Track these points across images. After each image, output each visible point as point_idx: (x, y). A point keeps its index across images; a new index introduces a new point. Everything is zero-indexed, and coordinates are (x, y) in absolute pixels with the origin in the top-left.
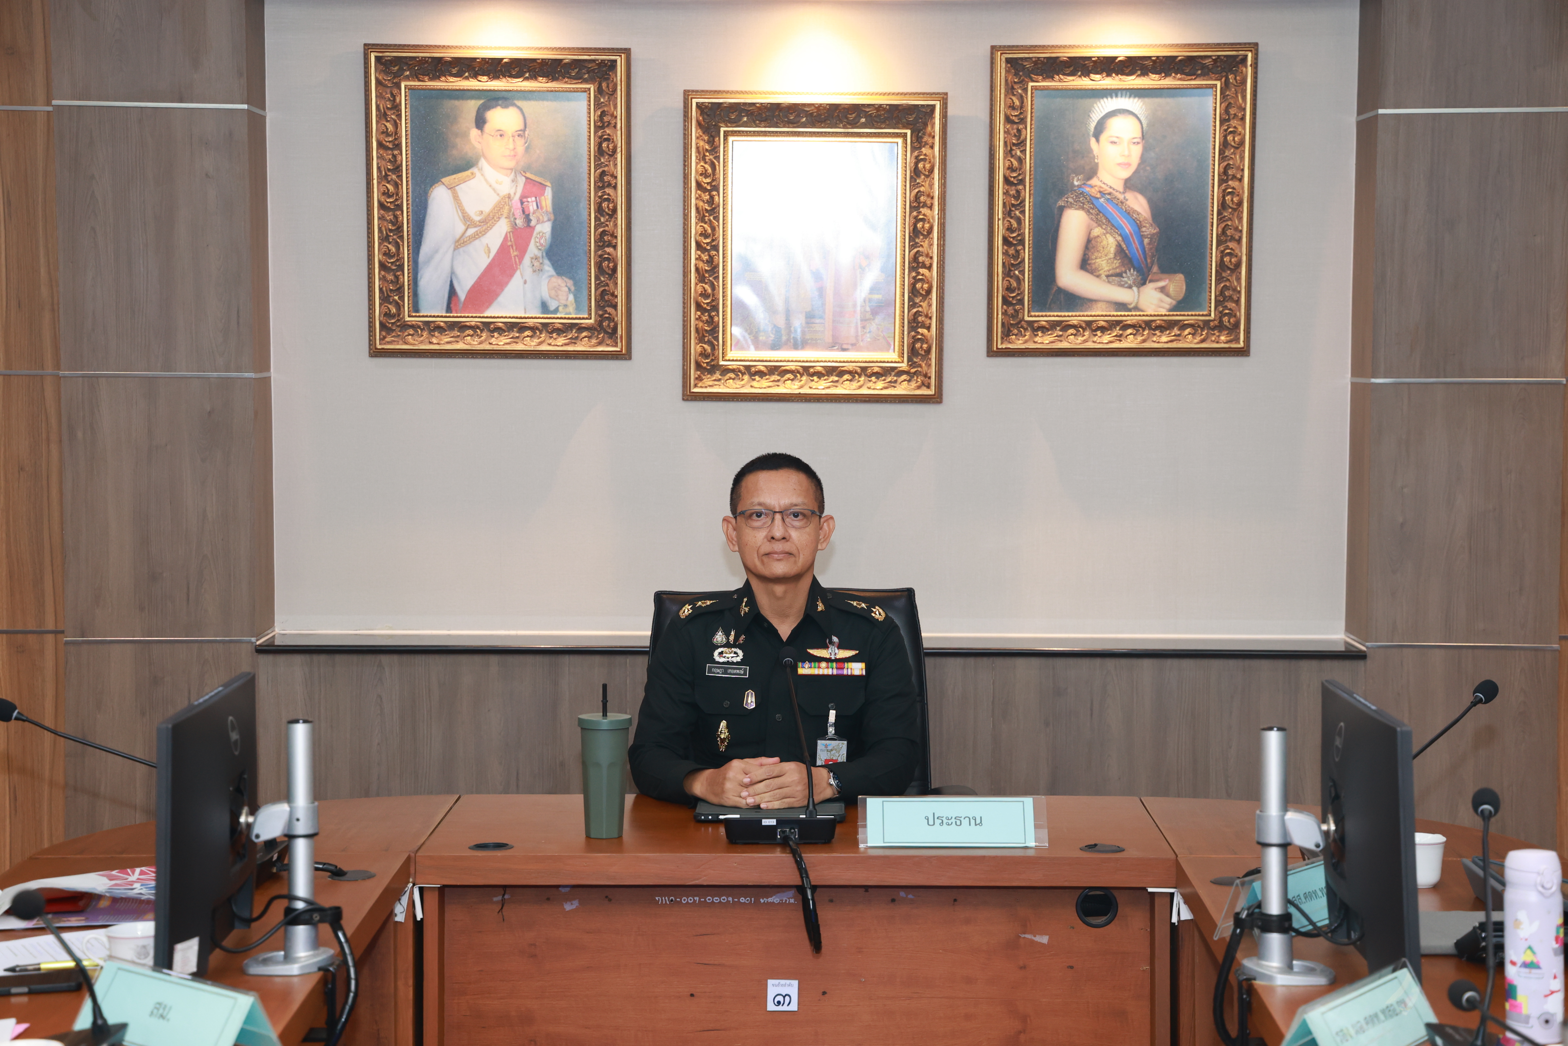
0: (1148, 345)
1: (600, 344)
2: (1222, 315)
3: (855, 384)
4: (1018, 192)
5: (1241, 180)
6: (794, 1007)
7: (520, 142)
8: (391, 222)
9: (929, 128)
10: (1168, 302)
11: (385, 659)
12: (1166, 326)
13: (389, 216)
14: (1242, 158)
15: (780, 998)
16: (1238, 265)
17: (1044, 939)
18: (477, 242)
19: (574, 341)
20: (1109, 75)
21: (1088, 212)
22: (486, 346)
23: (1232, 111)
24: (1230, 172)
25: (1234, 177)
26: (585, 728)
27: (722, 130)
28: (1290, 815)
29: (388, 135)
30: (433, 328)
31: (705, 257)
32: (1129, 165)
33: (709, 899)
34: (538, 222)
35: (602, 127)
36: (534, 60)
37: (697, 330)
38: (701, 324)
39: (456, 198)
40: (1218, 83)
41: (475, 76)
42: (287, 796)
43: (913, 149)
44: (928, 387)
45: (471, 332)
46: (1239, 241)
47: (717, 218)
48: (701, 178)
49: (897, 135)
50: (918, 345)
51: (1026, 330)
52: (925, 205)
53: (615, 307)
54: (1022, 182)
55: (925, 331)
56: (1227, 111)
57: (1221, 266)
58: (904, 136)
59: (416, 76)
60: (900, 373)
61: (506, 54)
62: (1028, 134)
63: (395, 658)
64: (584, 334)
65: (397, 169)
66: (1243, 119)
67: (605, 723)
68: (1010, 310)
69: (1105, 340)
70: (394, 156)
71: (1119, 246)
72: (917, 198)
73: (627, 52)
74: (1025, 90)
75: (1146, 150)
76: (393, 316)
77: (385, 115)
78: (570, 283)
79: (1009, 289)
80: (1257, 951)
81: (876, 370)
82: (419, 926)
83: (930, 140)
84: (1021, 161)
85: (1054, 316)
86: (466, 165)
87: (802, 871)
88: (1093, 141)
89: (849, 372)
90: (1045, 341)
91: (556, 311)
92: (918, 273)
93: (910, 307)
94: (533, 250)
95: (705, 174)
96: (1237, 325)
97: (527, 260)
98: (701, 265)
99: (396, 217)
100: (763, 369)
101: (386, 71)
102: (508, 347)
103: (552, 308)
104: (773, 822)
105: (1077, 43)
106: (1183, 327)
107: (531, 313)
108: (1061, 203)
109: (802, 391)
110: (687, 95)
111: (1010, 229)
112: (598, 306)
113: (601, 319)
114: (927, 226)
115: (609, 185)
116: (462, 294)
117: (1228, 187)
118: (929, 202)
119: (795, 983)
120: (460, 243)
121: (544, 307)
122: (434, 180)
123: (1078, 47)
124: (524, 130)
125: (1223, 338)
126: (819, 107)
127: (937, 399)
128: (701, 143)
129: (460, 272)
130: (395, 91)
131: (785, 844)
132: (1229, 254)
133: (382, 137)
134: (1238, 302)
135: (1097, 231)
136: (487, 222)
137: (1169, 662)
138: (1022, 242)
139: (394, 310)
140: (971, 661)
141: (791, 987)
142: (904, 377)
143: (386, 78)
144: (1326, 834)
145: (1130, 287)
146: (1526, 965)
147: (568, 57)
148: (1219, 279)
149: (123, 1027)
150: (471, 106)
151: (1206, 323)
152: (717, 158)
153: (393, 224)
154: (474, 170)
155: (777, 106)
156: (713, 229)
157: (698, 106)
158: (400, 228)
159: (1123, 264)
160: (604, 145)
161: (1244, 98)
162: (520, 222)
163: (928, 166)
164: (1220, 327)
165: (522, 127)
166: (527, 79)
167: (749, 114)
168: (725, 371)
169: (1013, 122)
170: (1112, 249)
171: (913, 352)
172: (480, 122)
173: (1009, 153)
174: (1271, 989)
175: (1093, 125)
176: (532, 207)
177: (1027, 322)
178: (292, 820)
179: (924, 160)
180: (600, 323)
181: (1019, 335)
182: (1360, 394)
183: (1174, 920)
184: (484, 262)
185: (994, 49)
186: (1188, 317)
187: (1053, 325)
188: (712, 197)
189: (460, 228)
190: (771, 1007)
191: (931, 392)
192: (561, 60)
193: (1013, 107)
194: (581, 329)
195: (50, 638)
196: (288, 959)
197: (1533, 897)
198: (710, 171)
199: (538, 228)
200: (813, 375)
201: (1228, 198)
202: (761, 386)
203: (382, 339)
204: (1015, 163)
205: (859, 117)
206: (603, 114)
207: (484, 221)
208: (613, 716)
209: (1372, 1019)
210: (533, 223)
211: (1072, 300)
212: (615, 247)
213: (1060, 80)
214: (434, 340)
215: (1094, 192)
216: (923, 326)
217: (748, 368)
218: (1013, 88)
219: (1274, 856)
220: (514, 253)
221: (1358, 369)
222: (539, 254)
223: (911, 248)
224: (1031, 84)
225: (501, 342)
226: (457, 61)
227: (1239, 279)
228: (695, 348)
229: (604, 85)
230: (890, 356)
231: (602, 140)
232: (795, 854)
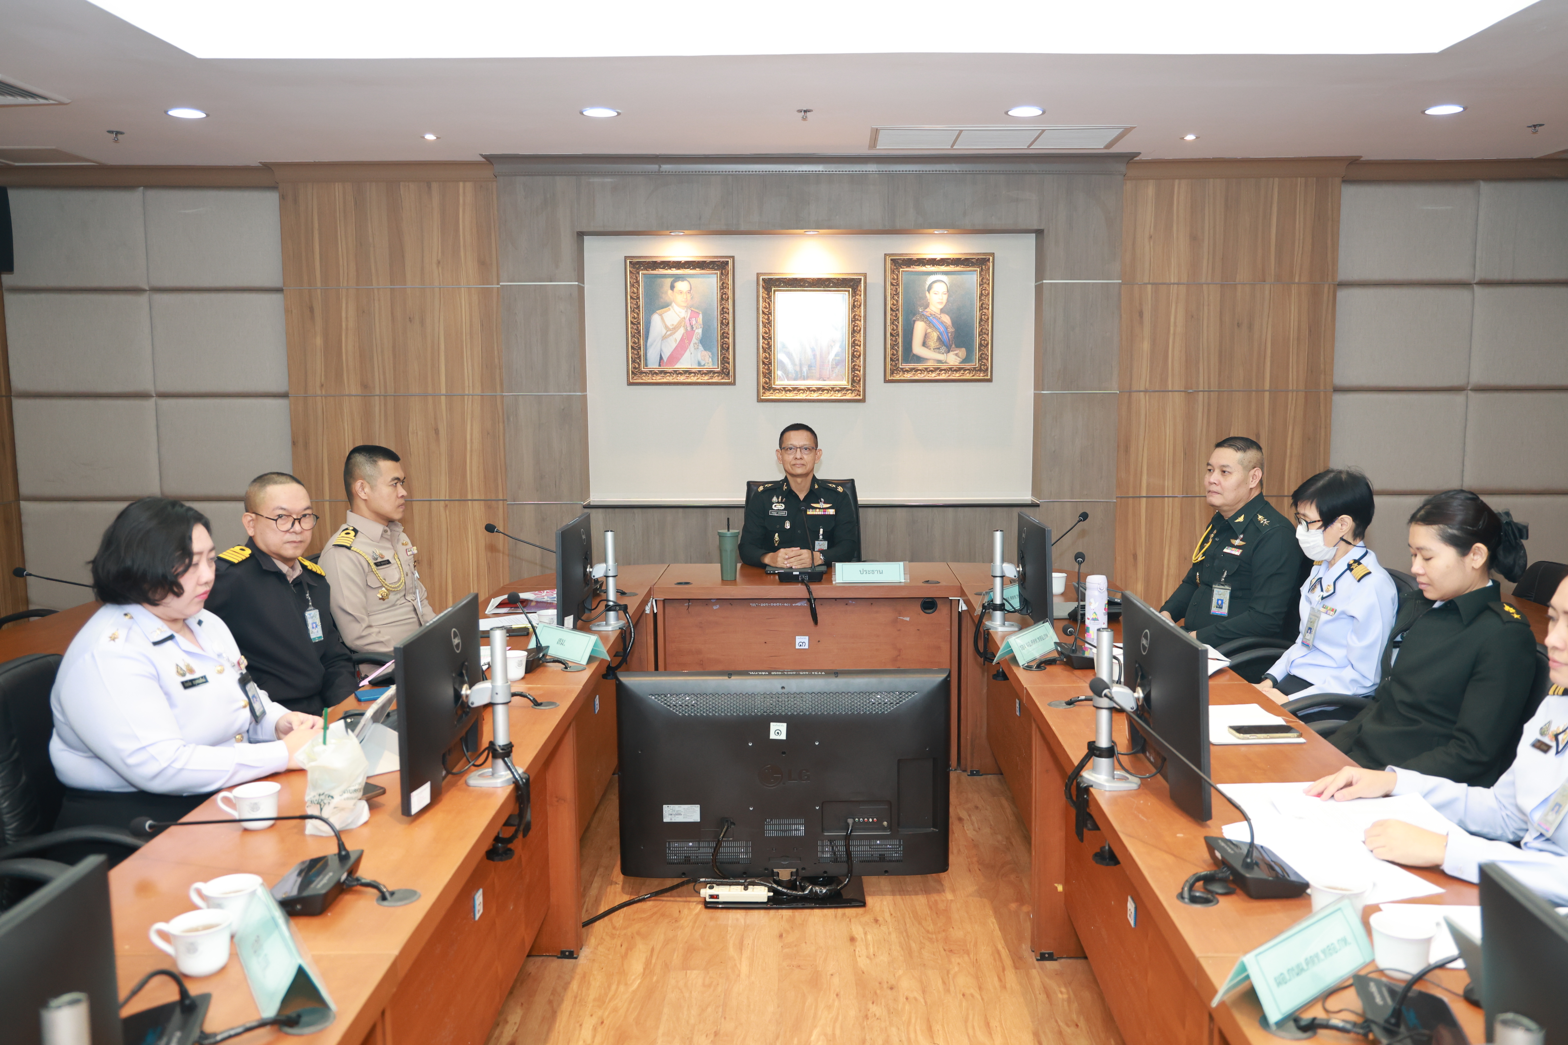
0: (951, 378)
1: (722, 379)
2: (981, 365)
3: (829, 395)
4: (896, 314)
5: (988, 309)
6: (807, 647)
7: (689, 295)
9: (859, 288)
10: (959, 360)
11: (636, 510)
12: (958, 370)
13: (635, 327)
14: (989, 300)
15: (801, 644)
16: (987, 344)
17: (908, 619)
18: (671, 337)
19: (712, 378)
20: (933, 266)
21: (925, 322)
22: (675, 380)
23: (984, 281)
24: (984, 306)
25: (985, 308)
26: (721, 536)
27: (773, 289)
28: (1005, 565)
29: (634, 293)
30: (654, 373)
31: (766, 342)
32: (942, 303)
33: (772, 604)
34: (696, 328)
35: (723, 289)
36: (695, 261)
37: (763, 373)
38: (764, 370)
39: (662, 319)
40: (978, 269)
41: (670, 268)
42: (605, 560)
43: (852, 296)
44: (860, 396)
45: (669, 375)
46: (988, 334)
47: (771, 326)
48: (764, 309)
49: (846, 291)
50: (855, 378)
51: (900, 371)
52: (858, 320)
53: (729, 363)
54: (898, 310)
55: (858, 372)
56: (982, 281)
57: (981, 345)
58: (849, 291)
59: (646, 269)
60: (848, 390)
61: (683, 259)
62: (900, 290)
63: (640, 510)
64: (716, 375)
65: (638, 307)
66: (989, 284)
67: (729, 534)
68: (894, 363)
69: (933, 376)
70: (637, 302)
71: (938, 336)
72: (854, 316)
73: (733, 257)
74: (899, 272)
75: (949, 296)
76: (636, 368)
77: (633, 285)
78: (710, 353)
79: (893, 354)
80: (991, 618)
81: (838, 389)
82: (655, 615)
83: (859, 293)
84: (897, 301)
85: (912, 366)
86: (667, 305)
87: (810, 592)
88: (927, 293)
89: (827, 390)
90: (908, 376)
91: (704, 365)
92: (855, 348)
93: (852, 363)
94: (694, 340)
95: (766, 308)
96: (987, 369)
97: (692, 344)
98: (764, 345)
99: (638, 327)
100: (791, 389)
101: (634, 267)
102: (684, 381)
103: (702, 364)
104: (798, 573)
105: (920, 253)
106: (965, 370)
107: (695, 367)
108: (914, 319)
109: (807, 398)
110: (758, 275)
111: (893, 330)
112: (721, 363)
114: (859, 328)
115: (726, 313)
116: (665, 359)
117: (983, 312)
118: (859, 319)
119: (807, 637)
120: (664, 338)
121: (699, 364)
122: (654, 312)
123: (920, 254)
124: (690, 290)
125: (981, 375)
126: (813, 279)
127: (863, 400)
128: (764, 295)
129: (664, 350)
130: (637, 275)
131: (803, 582)
132: (984, 340)
133: (632, 294)
134: (987, 360)
135: (929, 330)
136: (675, 329)
137: (960, 509)
138: (898, 335)
139: (637, 366)
140: (878, 509)
141: (806, 639)
142: (850, 391)
143: (634, 270)
144: (1019, 572)
145: (943, 354)
146: (1093, 619)
147: (708, 260)
148: (980, 350)
149: (548, 647)
150: (669, 281)
151: (975, 368)
152: (771, 301)
153: (637, 330)
154: (670, 307)
155: (795, 279)
156: (769, 330)
157: (763, 279)
158: (639, 332)
159: (940, 344)
160: (724, 296)
161: (989, 275)
162: (689, 329)
163: (859, 304)
164: (980, 370)
165: (689, 289)
166: (691, 269)
167: (784, 282)
168: (775, 390)
169: (894, 285)
170: (936, 338)
171: (853, 381)
172: (672, 287)
173: (892, 298)
174: (996, 633)
175: (927, 286)
176: (694, 322)
177: (901, 368)
178: (607, 570)
179: (857, 301)
180: (723, 370)
181: (897, 374)
182: (1037, 398)
183: (960, 610)
184: (674, 345)
185: (885, 255)
186: (967, 366)
187: (911, 370)
188: (769, 317)
189: (664, 331)
190: (797, 647)
191: (861, 398)
192: (706, 261)
193: (894, 279)
194: (714, 373)
195: (501, 502)
196: (607, 624)
197: (1096, 593)
198: (768, 306)
199: (697, 331)
200: (811, 391)
201: (983, 317)
202: (790, 396)
203: (632, 378)
204: (895, 302)
205: (830, 283)
206: (723, 283)
207: (674, 328)
208: (731, 531)
209: (1034, 641)
210: (694, 329)
211: (919, 359)
212: (728, 338)
213: (913, 268)
214: (654, 378)
215: (928, 314)
216: (857, 370)
217: (784, 388)
218: (894, 271)
219: (998, 581)
220: (686, 341)
221: (1036, 387)
222: (697, 342)
223: (852, 338)
224: (901, 269)
225: (681, 379)
226: (663, 263)
227: (988, 350)
228: (762, 380)
229: (724, 271)
230: (844, 383)
231: (723, 294)
232: (807, 586)
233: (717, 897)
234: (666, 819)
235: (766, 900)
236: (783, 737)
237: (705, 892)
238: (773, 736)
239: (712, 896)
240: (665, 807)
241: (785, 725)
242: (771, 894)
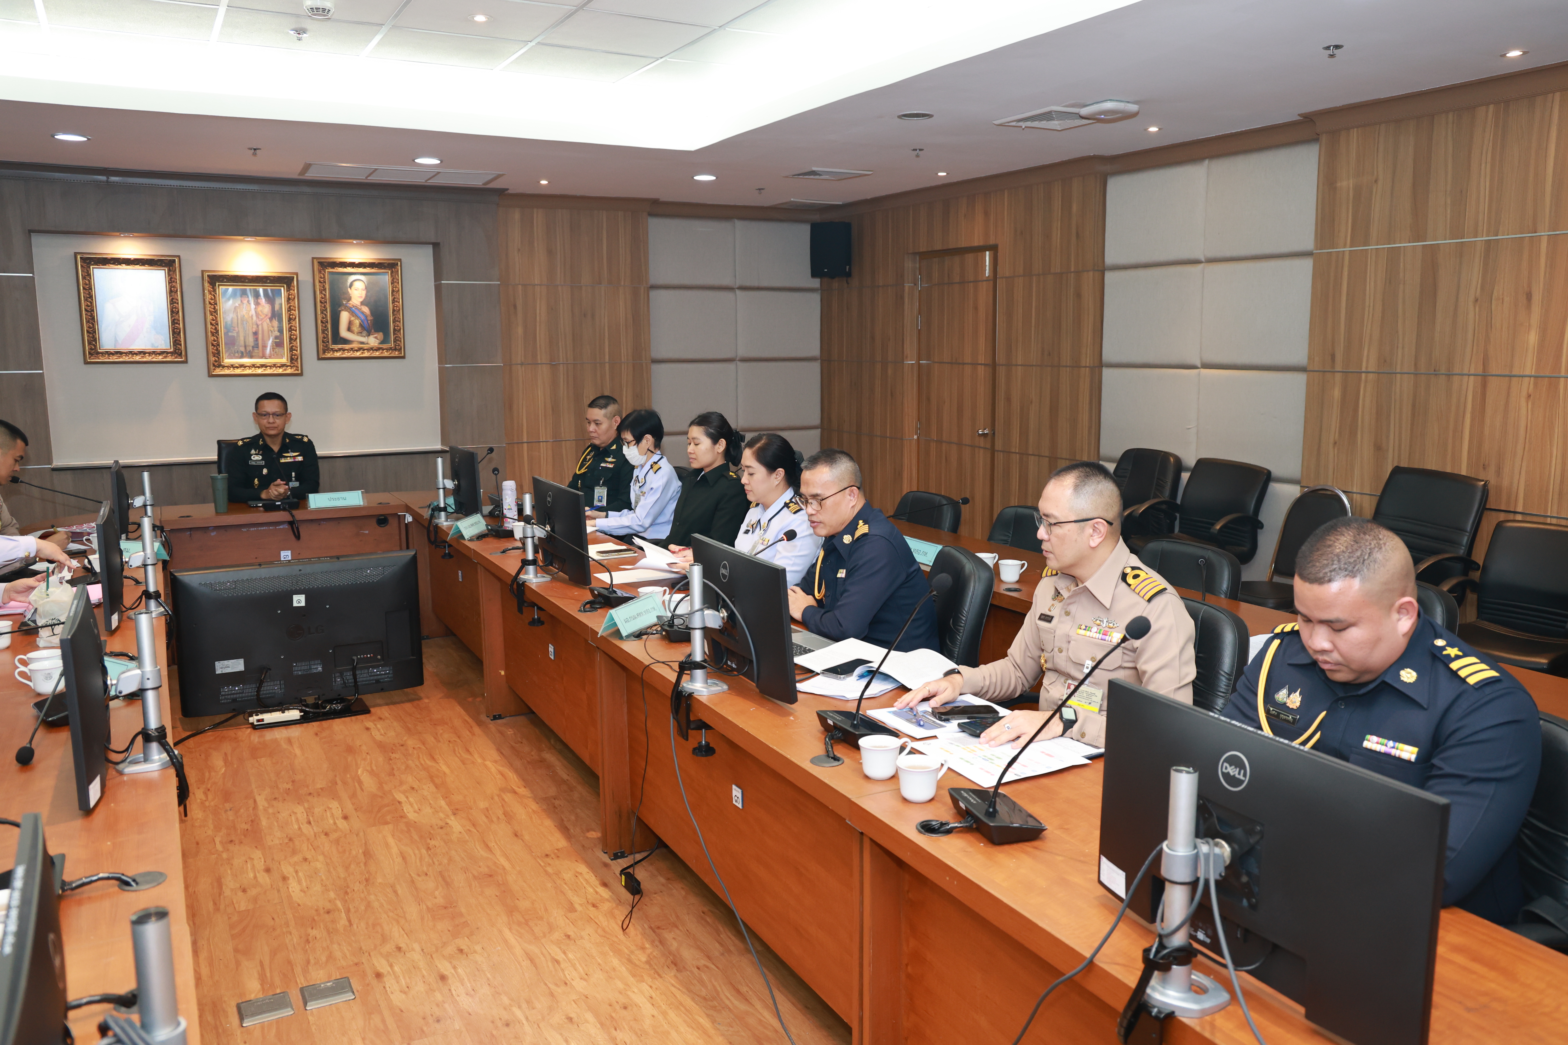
0: (372, 355)
1: (176, 358)
2: (396, 345)
3: (272, 370)
4: (325, 306)
5: (399, 302)
6: (290, 559)
8: (90, 316)
9: (293, 284)
10: (378, 341)
12: (378, 349)
14: (399, 295)
15: (285, 556)
16: (400, 329)
17: (367, 532)
18: (125, 323)
19: (165, 357)
21: (349, 312)
22: (131, 360)
23: (395, 280)
24: (395, 300)
25: (397, 301)
26: (213, 478)
27: (217, 284)
28: (445, 480)
29: (86, 285)
31: (213, 328)
32: (361, 297)
33: (260, 529)
35: (171, 283)
36: (144, 259)
37: (212, 353)
38: (214, 351)
39: (115, 307)
40: (390, 272)
42: (143, 494)
43: (287, 291)
44: (298, 370)
46: (400, 322)
47: (217, 314)
48: (210, 301)
49: (281, 287)
50: (293, 357)
51: (331, 351)
53: (181, 345)
54: (326, 302)
55: (295, 352)
56: (393, 280)
57: (395, 330)
58: (284, 287)
60: (287, 366)
61: (132, 257)
62: (327, 286)
66: (398, 283)
67: (219, 477)
68: (325, 345)
69: (358, 354)
71: (360, 323)
72: (290, 307)
74: (325, 272)
75: (367, 292)
78: (162, 336)
79: (324, 337)
80: (439, 518)
83: (293, 288)
84: (325, 295)
85: (340, 346)
86: (118, 296)
87: (293, 516)
88: (349, 289)
90: (338, 354)
91: (158, 347)
93: (290, 344)
95: (212, 299)
96: (401, 349)
98: (212, 330)
101: (85, 262)
102: (140, 360)
103: (156, 346)
104: (279, 503)
106: (383, 350)
107: (148, 348)
108: (340, 309)
110: (203, 272)
111: (323, 318)
112: (174, 345)
113: (175, 349)
114: (294, 317)
115: (175, 303)
116: (119, 341)
117: (395, 304)
118: (294, 309)
119: (290, 551)
120: (118, 323)
121: (153, 345)
122: (106, 301)
123: (342, 258)
124: (141, 283)
125: (397, 353)
126: (253, 277)
127: (301, 374)
128: (209, 289)
129: (119, 331)
130: (88, 269)
131: (284, 509)
132: (397, 326)
133: (84, 285)
134: (401, 341)
135: (352, 318)
137: (387, 457)
138: (327, 322)
141: (289, 553)
142: (289, 367)
143: (85, 265)
144: (455, 485)
145: (365, 337)
146: (509, 509)
147: (156, 258)
148: (394, 334)
151: (391, 348)
152: (216, 294)
155: (237, 276)
157: (208, 276)
159: (362, 329)
161: (398, 276)
163: (293, 297)
164: (395, 349)
166: (140, 265)
167: (226, 278)
168: (224, 367)
169: (321, 282)
170: (358, 324)
171: (292, 359)
172: (123, 281)
173: (321, 293)
174: (443, 526)
175: (349, 284)
177: (331, 348)
178: (145, 501)
179: (292, 295)
181: (329, 353)
182: (442, 371)
183: (406, 522)
184: (128, 330)
185: (313, 258)
186: (384, 346)
187: (340, 350)
188: (214, 307)
189: (118, 318)
190: (282, 559)
191: (299, 372)
192: (154, 259)
193: (321, 278)
194: (167, 353)
197: (509, 492)
199: (149, 318)
201: (395, 308)
202: (238, 371)
203: (89, 358)
204: (323, 296)
205: (267, 280)
207: (127, 315)
209: (472, 525)
211: (346, 341)
212: (179, 324)
213: (337, 269)
215: (350, 306)
216: (295, 350)
218: (320, 272)
219: (441, 491)
220: (139, 327)
221: (440, 361)
222: (149, 327)
223: (289, 324)
224: (327, 270)
226: (113, 259)
227: (400, 334)
228: (212, 359)
229: (171, 268)
230: (284, 360)
231: (171, 287)
232: (289, 512)
233: (262, 720)
234: (218, 672)
235: (299, 718)
236: (303, 604)
237: (253, 719)
238: (295, 604)
239: (258, 721)
240: (217, 663)
241: (304, 596)
242: (302, 714)
